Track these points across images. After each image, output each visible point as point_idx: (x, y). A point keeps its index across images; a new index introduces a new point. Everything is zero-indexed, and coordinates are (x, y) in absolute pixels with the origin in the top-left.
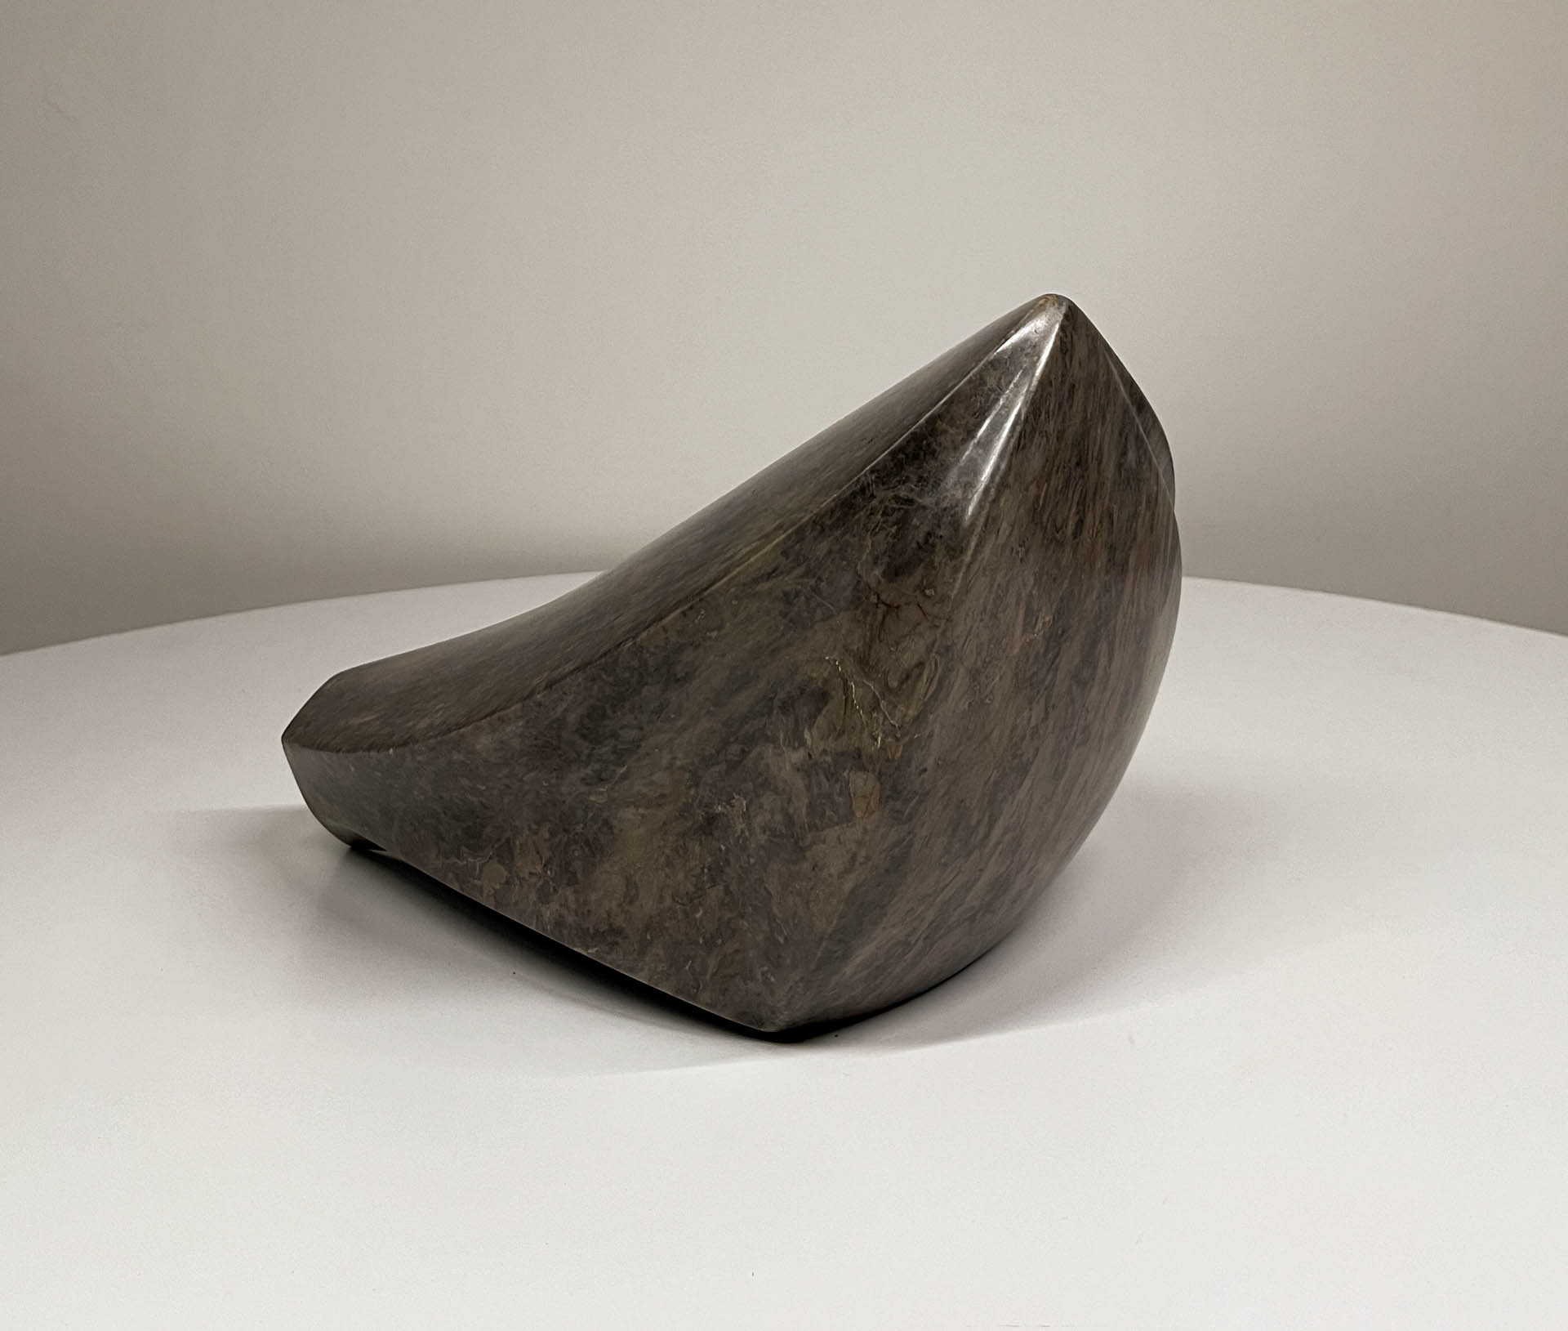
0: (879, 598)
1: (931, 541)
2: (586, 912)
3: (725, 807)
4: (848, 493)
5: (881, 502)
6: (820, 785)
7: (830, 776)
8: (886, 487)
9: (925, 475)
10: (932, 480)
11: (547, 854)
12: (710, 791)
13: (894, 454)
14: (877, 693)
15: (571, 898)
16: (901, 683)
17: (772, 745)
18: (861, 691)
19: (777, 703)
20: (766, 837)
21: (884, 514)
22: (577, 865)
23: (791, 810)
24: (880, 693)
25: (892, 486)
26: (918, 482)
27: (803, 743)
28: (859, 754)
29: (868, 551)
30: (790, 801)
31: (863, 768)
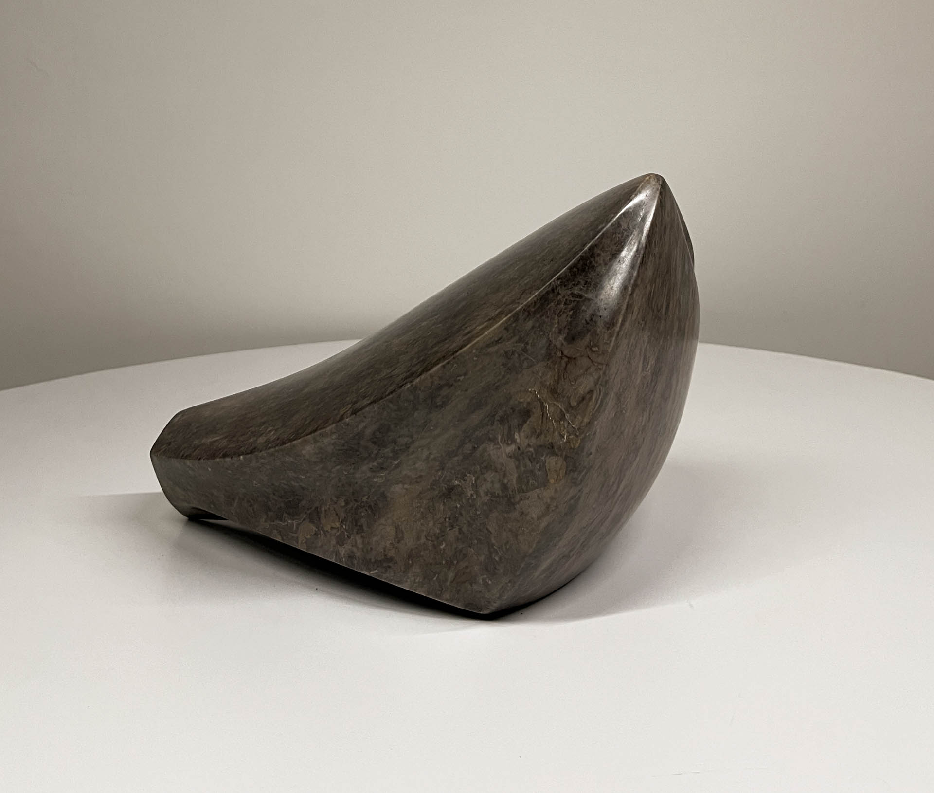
0: (562, 353)
1: (594, 319)
2: (369, 549)
3: (460, 482)
4: (544, 292)
5: (564, 297)
6: (525, 466)
7: (532, 460)
8: (566, 288)
9: (589, 280)
10: (592, 283)
11: (343, 515)
12: (451, 472)
13: (570, 268)
14: (563, 410)
15: (359, 541)
16: (579, 403)
17: (493, 443)
18: (552, 409)
19: (497, 418)
20: (488, 498)
21: (565, 304)
22: (363, 521)
23: (506, 481)
24: (565, 409)
25: (569, 287)
26: (585, 284)
27: (514, 441)
28: (552, 446)
29: (556, 326)
30: (505, 475)
31: (556, 454)
